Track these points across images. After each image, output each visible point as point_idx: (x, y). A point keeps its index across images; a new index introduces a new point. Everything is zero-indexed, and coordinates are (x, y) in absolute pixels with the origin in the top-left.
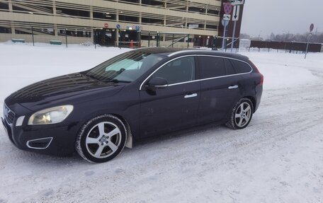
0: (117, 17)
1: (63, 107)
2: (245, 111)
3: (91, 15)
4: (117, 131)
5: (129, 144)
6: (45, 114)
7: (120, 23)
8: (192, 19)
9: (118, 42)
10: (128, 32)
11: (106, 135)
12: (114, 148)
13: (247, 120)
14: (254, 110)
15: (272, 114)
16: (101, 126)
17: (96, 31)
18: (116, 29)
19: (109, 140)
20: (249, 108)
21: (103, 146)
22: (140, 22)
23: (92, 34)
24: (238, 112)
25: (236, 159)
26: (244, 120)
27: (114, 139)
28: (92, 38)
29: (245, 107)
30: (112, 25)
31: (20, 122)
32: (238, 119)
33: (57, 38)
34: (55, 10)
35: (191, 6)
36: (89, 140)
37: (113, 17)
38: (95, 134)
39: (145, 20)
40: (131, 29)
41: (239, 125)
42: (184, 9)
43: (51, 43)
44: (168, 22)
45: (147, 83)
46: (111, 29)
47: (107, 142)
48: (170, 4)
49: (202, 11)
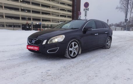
0: (32, 19)
1: (61, 36)
2: (109, 42)
3: (21, 18)
4: (77, 46)
5: (80, 52)
7: (33, 22)
8: (62, 20)
11: (74, 47)
16: (73, 44)
17: (23, 25)
18: (31, 24)
19: (75, 49)
22: (41, 21)
23: (21, 26)
24: (107, 42)
26: (109, 45)
28: (21, 28)
29: (109, 40)
31: (44, 43)
32: (107, 45)
34: (4, 17)
35: (61, 14)
36: (70, 49)
37: (29, 19)
39: (43, 20)
40: (37, 24)
41: (108, 47)
42: (58, 16)
44: (52, 21)
46: (29, 24)
48: (53, 14)
49: (65, 16)
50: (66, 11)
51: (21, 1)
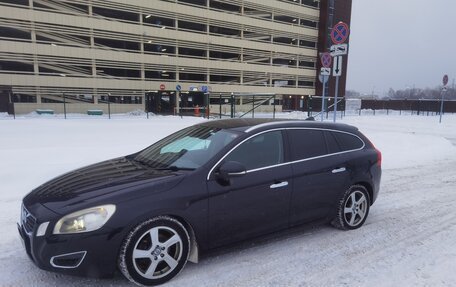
0: (177, 76)
1: (102, 208)
2: (359, 203)
3: (143, 74)
4: (176, 239)
5: (194, 257)
6: (76, 218)
7: (180, 84)
8: (278, 75)
9: (178, 108)
10: (192, 94)
11: (162, 245)
12: (173, 263)
13: (362, 216)
14: (371, 200)
15: (397, 206)
16: (154, 232)
17: (149, 95)
18: (175, 92)
19: (165, 252)
20: (363, 198)
21: (157, 262)
22: (208, 81)
23: (144, 100)
24: (349, 205)
25: (349, 275)
26: (358, 216)
27: (172, 251)
28: (144, 104)
29: (358, 197)
30: (170, 86)
31: (42, 231)
32: (349, 215)
33: (96, 107)
34: (94, 71)
35: (277, 57)
36: (138, 254)
37: (171, 76)
38: (146, 244)
39: (215, 78)
40: (195, 90)
41: (351, 223)
42: (268, 61)
43: (89, 113)
44: (246, 80)
45: (217, 170)
46: (169, 92)
47: (163, 256)
48: (249, 56)
49: (291, 63)
50: (295, 43)
51: (145, 20)
